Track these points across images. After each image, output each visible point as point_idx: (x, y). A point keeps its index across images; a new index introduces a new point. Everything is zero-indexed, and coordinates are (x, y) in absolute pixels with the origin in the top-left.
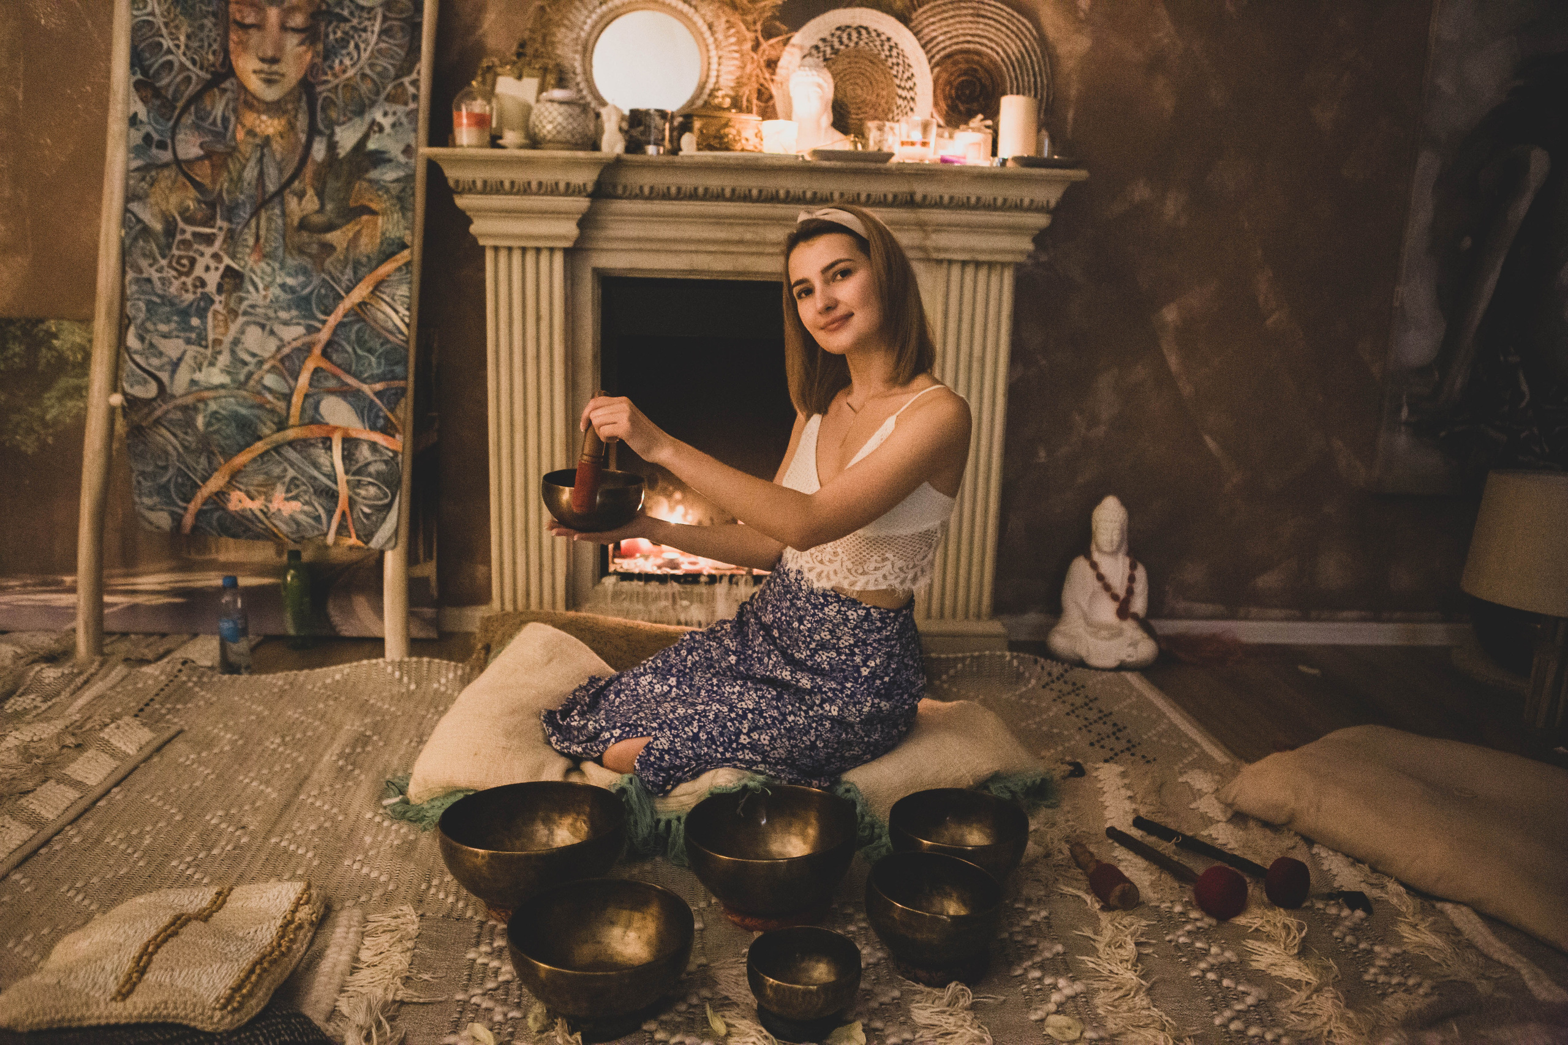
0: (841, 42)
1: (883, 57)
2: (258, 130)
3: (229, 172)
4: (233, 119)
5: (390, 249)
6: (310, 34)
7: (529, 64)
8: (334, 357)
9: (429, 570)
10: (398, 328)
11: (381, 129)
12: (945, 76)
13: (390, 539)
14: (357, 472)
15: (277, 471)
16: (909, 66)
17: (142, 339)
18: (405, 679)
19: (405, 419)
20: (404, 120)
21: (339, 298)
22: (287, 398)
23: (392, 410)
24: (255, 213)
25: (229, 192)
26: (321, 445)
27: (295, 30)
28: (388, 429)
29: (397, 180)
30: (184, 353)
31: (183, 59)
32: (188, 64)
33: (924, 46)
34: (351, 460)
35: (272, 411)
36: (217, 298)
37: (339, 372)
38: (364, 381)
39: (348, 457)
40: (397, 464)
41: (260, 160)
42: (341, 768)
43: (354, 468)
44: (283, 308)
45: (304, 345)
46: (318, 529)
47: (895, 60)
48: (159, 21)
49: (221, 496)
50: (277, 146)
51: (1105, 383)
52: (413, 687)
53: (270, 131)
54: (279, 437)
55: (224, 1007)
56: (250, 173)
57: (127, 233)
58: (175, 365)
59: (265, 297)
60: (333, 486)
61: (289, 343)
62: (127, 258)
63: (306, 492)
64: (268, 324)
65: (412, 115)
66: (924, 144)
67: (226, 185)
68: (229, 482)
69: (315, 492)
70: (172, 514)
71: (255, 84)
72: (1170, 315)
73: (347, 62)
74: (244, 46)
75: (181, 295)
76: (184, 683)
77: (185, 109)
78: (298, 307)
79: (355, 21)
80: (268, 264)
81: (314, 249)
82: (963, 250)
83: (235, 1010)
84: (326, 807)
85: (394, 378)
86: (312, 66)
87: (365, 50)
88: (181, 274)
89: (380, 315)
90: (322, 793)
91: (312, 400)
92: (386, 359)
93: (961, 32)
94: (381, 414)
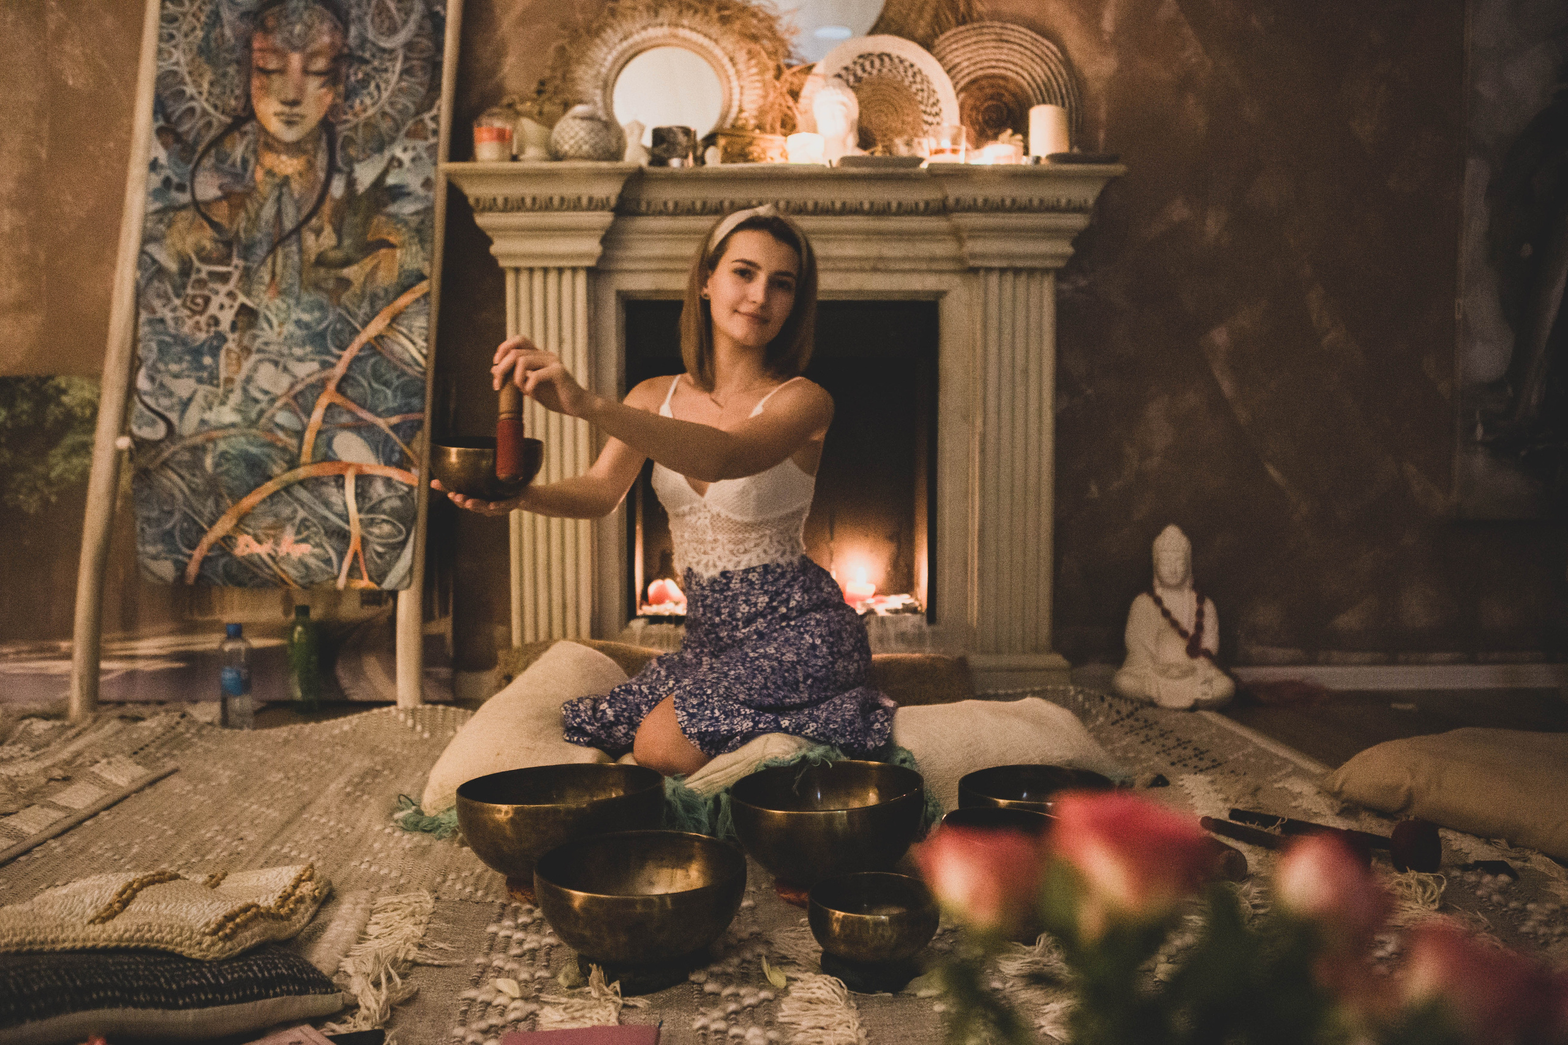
0: (864, 70)
1: (907, 83)
2: (276, 170)
3: (247, 211)
4: (252, 161)
5: (408, 281)
6: (332, 77)
7: (549, 99)
8: (349, 392)
9: (444, 626)
10: (415, 360)
11: (400, 164)
12: (970, 102)
13: (404, 578)
14: (372, 510)
15: (287, 512)
16: (934, 91)
17: (152, 379)
18: (419, 728)
19: (422, 452)
20: (424, 155)
21: (355, 332)
22: (300, 435)
23: (408, 444)
24: (272, 250)
25: (245, 231)
26: (333, 483)
27: (318, 74)
28: (404, 464)
29: (417, 213)
30: (195, 392)
31: (206, 105)
32: (211, 110)
33: (948, 72)
34: (364, 498)
35: (284, 449)
36: (231, 336)
37: (353, 407)
38: (379, 415)
39: (361, 495)
40: (413, 499)
41: (279, 199)
42: (348, 794)
43: (367, 506)
44: (297, 345)
45: (318, 380)
46: (328, 573)
47: (919, 86)
48: (183, 70)
49: (228, 540)
50: (296, 186)
51: (1155, 411)
52: (426, 735)
53: (289, 171)
54: (288, 476)
55: (214, 933)
56: (268, 212)
57: (142, 276)
58: (185, 404)
59: (279, 334)
60: (346, 527)
61: (303, 380)
62: (141, 300)
63: (316, 534)
64: (282, 360)
65: (432, 150)
66: (954, 151)
67: (243, 224)
68: (237, 526)
69: (326, 533)
70: (176, 562)
71: (275, 126)
72: (1220, 337)
73: (368, 101)
74: (266, 90)
75: (194, 334)
76: (182, 734)
77: (206, 152)
78: (312, 343)
79: (376, 63)
80: (283, 301)
81: (331, 284)
82: (1001, 256)
83: (227, 938)
84: (332, 823)
85: (411, 411)
86: (333, 109)
87: (386, 89)
88: (194, 313)
89: (397, 348)
90: (327, 812)
91: (325, 436)
92: (402, 391)
93: (984, 57)
94: (397, 448)
